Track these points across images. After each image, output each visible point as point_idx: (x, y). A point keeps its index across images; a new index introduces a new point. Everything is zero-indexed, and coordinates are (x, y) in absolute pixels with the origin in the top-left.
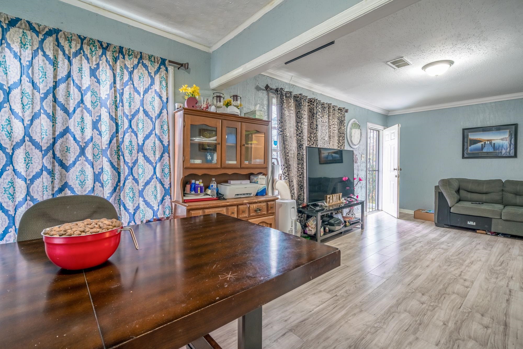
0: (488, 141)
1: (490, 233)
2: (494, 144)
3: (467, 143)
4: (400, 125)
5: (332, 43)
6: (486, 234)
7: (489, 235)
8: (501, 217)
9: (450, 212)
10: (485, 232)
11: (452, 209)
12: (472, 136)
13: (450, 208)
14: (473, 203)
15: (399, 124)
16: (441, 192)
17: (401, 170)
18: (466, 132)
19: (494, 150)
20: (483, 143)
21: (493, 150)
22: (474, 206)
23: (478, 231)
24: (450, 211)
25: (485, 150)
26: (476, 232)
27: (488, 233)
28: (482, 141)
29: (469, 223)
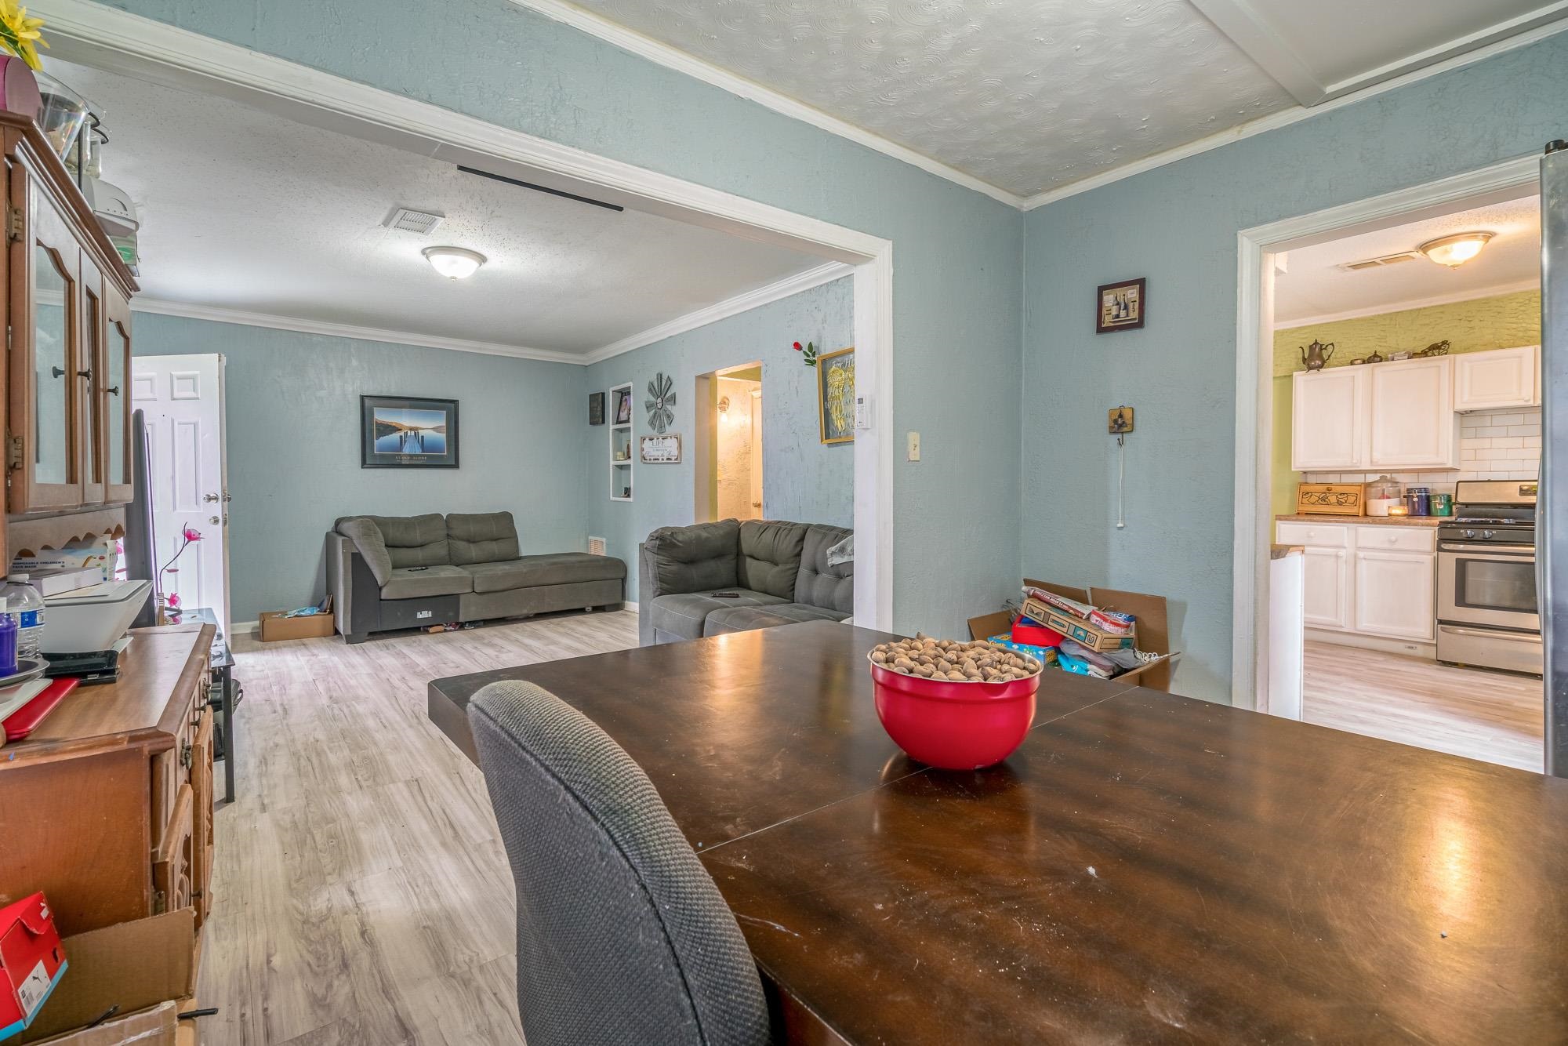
0: (411, 429)
1: (451, 628)
2: (423, 437)
3: (372, 430)
4: (224, 359)
5: (620, 209)
6: (445, 631)
7: (451, 631)
8: (473, 588)
9: (381, 600)
10: (441, 628)
11: (384, 591)
12: (382, 416)
13: (380, 589)
14: (412, 569)
15: (223, 355)
16: (357, 551)
17: (229, 499)
18: (367, 405)
19: (423, 451)
20: (402, 434)
21: (421, 451)
22: (417, 575)
23: (431, 630)
24: (380, 596)
25: (406, 450)
26: (427, 632)
27: (448, 629)
28: (400, 430)
29: (420, 616)
